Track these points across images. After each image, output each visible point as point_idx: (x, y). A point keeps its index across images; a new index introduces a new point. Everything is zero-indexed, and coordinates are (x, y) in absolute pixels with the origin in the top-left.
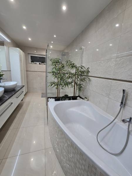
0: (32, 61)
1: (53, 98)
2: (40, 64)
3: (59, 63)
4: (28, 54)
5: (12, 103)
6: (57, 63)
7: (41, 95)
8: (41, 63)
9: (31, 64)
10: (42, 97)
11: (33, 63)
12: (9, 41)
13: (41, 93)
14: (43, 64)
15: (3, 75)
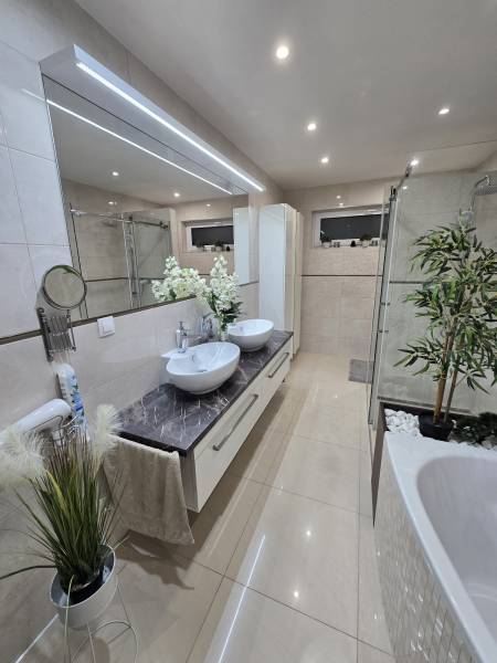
0: (324, 239)
1: (408, 410)
2: (353, 244)
3: (465, 248)
4: (314, 212)
5: (256, 396)
6: (450, 249)
7: (348, 370)
8: (357, 241)
9: (320, 251)
10: (351, 379)
11: (327, 244)
12: (261, 189)
13: (349, 360)
14: (366, 243)
15: (239, 304)
